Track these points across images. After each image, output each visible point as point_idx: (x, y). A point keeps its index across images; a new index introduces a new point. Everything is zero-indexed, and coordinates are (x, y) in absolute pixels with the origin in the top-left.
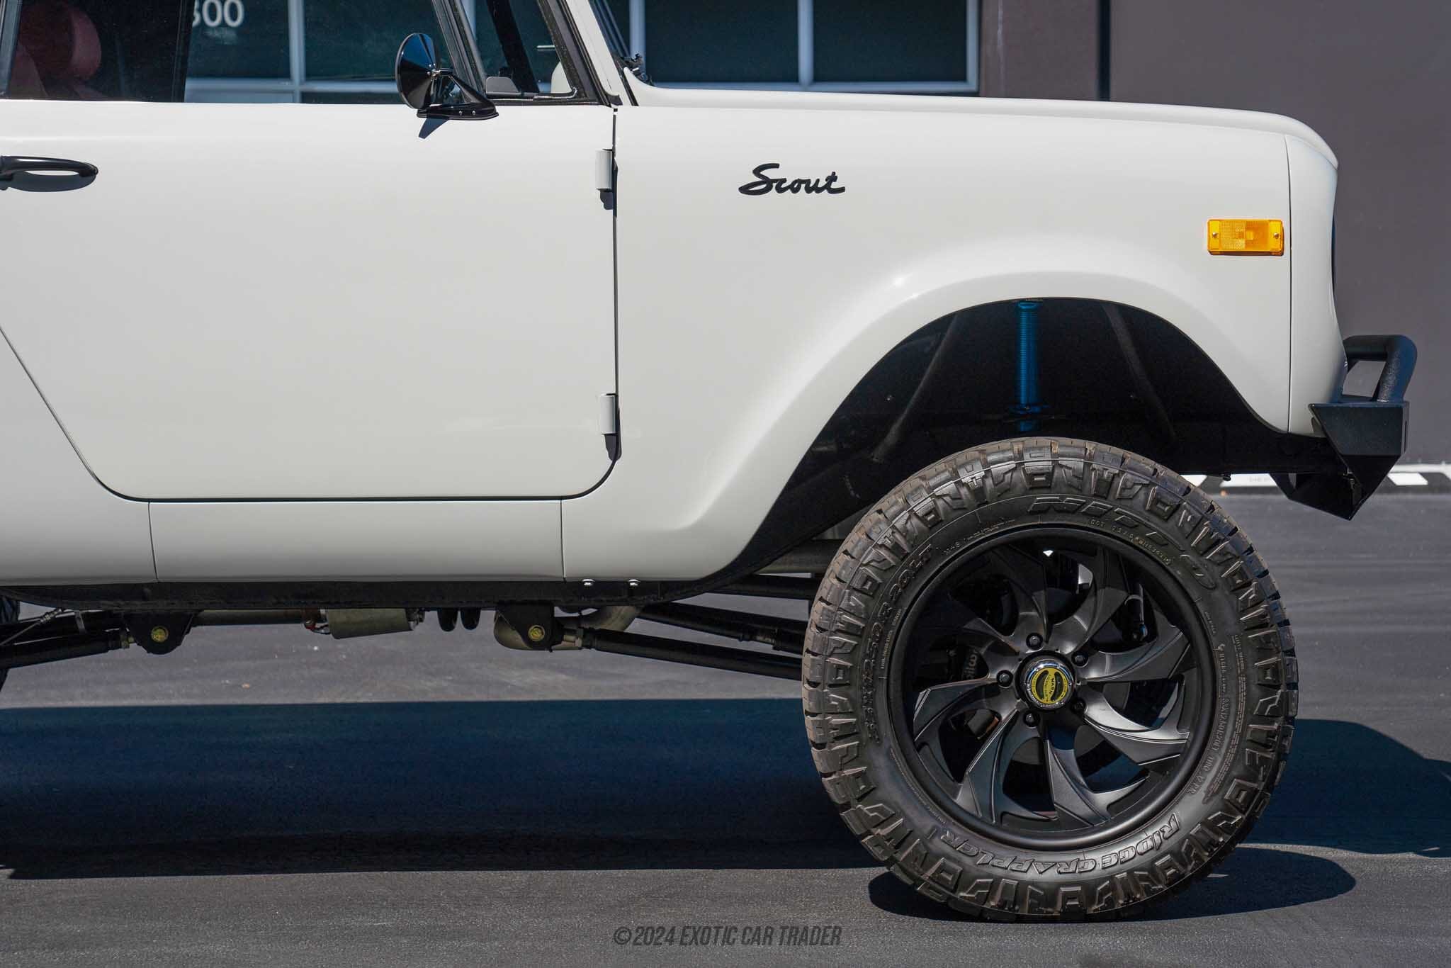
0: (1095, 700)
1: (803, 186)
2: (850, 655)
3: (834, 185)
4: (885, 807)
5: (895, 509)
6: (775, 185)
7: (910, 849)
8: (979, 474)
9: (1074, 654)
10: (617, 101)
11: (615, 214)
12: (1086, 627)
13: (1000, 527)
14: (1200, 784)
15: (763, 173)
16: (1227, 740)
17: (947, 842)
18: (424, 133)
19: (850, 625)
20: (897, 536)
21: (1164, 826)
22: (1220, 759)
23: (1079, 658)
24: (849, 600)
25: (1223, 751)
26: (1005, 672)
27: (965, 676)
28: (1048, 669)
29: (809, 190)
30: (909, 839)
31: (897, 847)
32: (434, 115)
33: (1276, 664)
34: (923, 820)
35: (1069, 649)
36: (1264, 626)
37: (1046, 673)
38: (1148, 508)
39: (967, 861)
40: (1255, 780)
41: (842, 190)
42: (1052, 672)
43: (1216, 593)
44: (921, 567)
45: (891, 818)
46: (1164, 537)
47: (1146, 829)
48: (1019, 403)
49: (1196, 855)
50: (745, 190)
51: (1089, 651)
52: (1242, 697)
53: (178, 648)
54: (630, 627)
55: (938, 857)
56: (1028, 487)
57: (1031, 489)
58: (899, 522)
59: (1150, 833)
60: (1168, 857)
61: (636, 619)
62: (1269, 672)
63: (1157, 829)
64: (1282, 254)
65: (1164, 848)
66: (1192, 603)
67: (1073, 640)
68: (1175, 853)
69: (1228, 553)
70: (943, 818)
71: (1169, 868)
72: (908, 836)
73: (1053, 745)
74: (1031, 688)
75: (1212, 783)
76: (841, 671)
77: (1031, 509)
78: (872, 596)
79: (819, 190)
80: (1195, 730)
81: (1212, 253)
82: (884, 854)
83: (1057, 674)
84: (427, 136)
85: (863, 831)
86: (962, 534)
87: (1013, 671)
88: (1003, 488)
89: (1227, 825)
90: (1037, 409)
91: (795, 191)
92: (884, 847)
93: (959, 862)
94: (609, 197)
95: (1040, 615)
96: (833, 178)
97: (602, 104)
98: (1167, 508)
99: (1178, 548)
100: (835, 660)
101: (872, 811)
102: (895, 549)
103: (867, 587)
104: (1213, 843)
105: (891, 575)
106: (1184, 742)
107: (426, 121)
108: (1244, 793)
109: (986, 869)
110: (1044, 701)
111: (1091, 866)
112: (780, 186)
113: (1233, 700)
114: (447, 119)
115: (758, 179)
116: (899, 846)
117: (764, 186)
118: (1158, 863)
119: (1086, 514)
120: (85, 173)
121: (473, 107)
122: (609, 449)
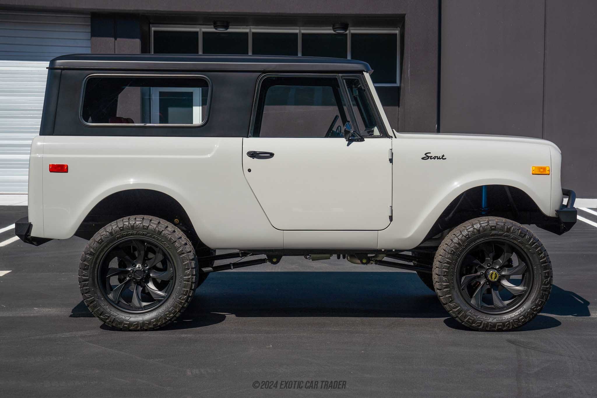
0: (503, 279)
1: (436, 158)
2: (448, 268)
3: (444, 158)
4: (456, 304)
5: (458, 234)
6: (430, 157)
7: (461, 314)
8: (479, 226)
9: (498, 268)
10: (392, 137)
11: (392, 164)
12: (501, 262)
13: (484, 239)
14: (530, 300)
15: (427, 155)
16: (536, 290)
17: (470, 312)
18: (348, 145)
19: (448, 261)
20: (459, 241)
21: (521, 309)
22: (535, 294)
23: (499, 269)
24: (448, 255)
25: (536, 291)
26: (482, 272)
27: (472, 273)
28: (493, 272)
29: (438, 159)
30: (461, 312)
31: (458, 314)
32: (350, 141)
33: (548, 272)
34: (465, 307)
35: (498, 267)
36: (546, 263)
37: (493, 273)
38: (519, 234)
39: (475, 317)
40: (543, 299)
41: (445, 159)
42: (494, 273)
43: (535, 255)
44: (465, 248)
45: (457, 307)
46: (522, 242)
47: (517, 310)
48: (482, 207)
49: (529, 316)
50: (423, 159)
51: (502, 268)
52: (540, 280)
53: (279, 262)
54: (384, 259)
55: (468, 316)
56: (491, 229)
57: (491, 230)
58: (460, 237)
59: (518, 311)
60: (522, 317)
61: (385, 257)
62: (547, 273)
63: (520, 310)
64: (549, 174)
65: (521, 315)
66: (528, 257)
67: (498, 265)
68: (524, 316)
69: (538, 245)
70: (469, 307)
71: (522, 319)
72: (461, 311)
73: (493, 290)
74: (489, 277)
75: (533, 299)
76: (446, 272)
77: (491, 235)
78: (453, 255)
79: (440, 159)
80: (528, 287)
81: (533, 174)
82: (455, 315)
83: (495, 273)
85: (450, 310)
86: (475, 240)
87: (484, 272)
88: (485, 229)
89: (536, 309)
90: (487, 209)
91: (435, 159)
92: (456, 314)
93: (473, 318)
94: (391, 161)
95: (491, 259)
96: (443, 156)
97: (388, 138)
98: (523, 235)
99: (525, 244)
100: (444, 270)
101: (452, 305)
102: (459, 244)
103: (452, 253)
104: (533, 314)
105: (458, 250)
106: (525, 289)
107: (348, 142)
108: (540, 302)
109: (480, 319)
110: (492, 279)
111: (504, 319)
112: (431, 158)
113: (538, 280)
114: (353, 142)
115: (426, 156)
116: (459, 313)
117: (427, 158)
118: (520, 318)
119: (504, 236)
120: (272, 155)
121: (359, 139)
122: (390, 219)
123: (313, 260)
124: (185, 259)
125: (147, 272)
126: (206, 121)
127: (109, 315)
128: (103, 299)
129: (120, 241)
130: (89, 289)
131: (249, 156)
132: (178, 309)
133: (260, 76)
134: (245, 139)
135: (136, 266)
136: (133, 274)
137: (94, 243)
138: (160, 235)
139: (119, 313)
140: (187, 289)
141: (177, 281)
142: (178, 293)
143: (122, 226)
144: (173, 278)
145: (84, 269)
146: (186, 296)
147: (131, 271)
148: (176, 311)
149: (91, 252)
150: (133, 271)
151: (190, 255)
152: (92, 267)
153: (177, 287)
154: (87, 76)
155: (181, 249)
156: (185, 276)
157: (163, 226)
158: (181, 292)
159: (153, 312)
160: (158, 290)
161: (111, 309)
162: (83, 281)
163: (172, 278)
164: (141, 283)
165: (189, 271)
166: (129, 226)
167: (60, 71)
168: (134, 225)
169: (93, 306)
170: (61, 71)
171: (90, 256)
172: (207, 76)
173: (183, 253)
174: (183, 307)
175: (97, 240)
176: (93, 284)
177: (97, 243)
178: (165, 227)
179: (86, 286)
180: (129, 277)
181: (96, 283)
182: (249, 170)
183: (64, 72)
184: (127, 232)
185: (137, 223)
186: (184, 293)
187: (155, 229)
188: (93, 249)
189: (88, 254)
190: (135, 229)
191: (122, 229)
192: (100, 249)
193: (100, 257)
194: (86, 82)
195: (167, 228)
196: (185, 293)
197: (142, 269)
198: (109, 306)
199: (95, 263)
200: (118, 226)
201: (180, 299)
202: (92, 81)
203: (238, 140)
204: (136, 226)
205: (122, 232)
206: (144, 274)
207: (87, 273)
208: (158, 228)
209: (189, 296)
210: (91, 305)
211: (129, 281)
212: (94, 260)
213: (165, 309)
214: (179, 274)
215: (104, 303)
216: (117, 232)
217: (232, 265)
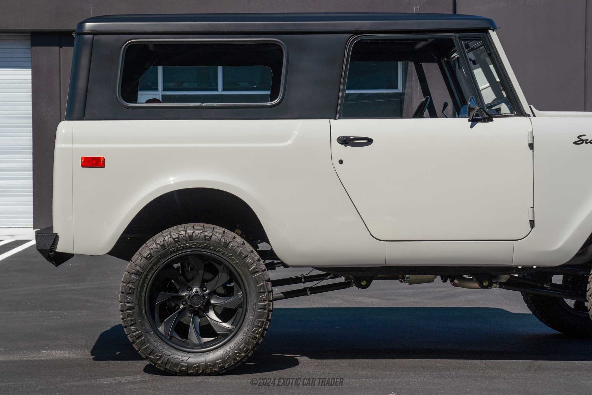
6: (585, 141)
10: (529, 116)
11: (533, 151)
15: (580, 138)
18: (472, 127)
32: (474, 121)
50: (575, 143)
53: (369, 287)
84: (473, 127)
94: (531, 146)
107: (471, 124)
114: (478, 122)
115: (579, 140)
117: (581, 142)
120: (370, 141)
121: (487, 118)
122: (530, 224)
123: (411, 283)
124: (260, 279)
125: (206, 297)
126: (281, 98)
127: (161, 355)
128: (152, 333)
129: (174, 256)
130: (135, 320)
131: (340, 143)
132: (251, 346)
133: (351, 37)
134: (332, 121)
135: (192, 290)
136: (189, 301)
137: (141, 259)
138: (226, 248)
139: (174, 351)
140: (263, 320)
141: (249, 308)
142: (251, 324)
143: (177, 236)
144: (243, 305)
145: (127, 294)
146: (261, 329)
147: (187, 297)
148: (249, 349)
149: (138, 271)
150: (189, 297)
151: (266, 273)
152: (139, 290)
153: (250, 317)
154: (126, 42)
155: (255, 266)
156: (260, 302)
157: (230, 236)
158: (255, 324)
159: (219, 351)
160: (222, 322)
161: (164, 347)
162: (127, 310)
163: (241, 305)
164: (198, 312)
165: (265, 295)
166: (186, 237)
167: (91, 36)
168: (192, 234)
169: (140, 342)
170: (94, 37)
171: (136, 276)
172: (281, 40)
173: (257, 271)
174: (257, 344)
175: (145, 255)
176: (140, 314)
177: (144, 259)
178: (233, 237)
179: (132, 316)
180: (183, 305)
181: (144, 312)
182: (341, 162)
183: (96, 37)
184: (184, 244)
185: (197, 232)
186: (259, 325)
187: (220, 240)
188: (140, 267)
189: (133, 274)
190: (193, 240)
191: (177, 241)
192: (149, 268)
193: (149, 278)
194: (126, 49)
195: (235, 239)
196: (261, 324)
197: (201, 294)
198: (160, 343)
199: (143, 286)
200: (171, 237)
201: (253, 332)
202: (131, 48)
203: (324, 123)
204: (196, 236)
205: (177, 244)
206: (203, 300)
207: (132, 299)
208: (224, 238)
209: (265, 329)
210: (138, 341)
211: (184, 309)
212: (141, 282)
213: (234, 347)
214: (252, 299)
215: (154, 338)
216: (170, 244)
217: (308, 290)
